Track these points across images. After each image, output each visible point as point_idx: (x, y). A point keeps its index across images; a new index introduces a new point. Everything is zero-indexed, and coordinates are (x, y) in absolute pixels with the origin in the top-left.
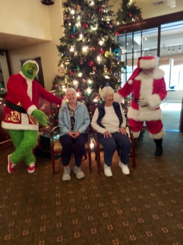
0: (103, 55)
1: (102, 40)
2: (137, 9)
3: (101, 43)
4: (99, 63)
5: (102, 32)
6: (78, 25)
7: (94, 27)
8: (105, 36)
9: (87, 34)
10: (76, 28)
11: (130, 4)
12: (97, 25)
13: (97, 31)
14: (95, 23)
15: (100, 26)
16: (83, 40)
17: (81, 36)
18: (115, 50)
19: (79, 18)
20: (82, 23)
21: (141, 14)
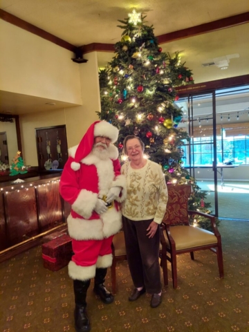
0: (162, 125)
1: (161, 106)
2: (187, 70)
3: (160, 109)
4: (158, 134)
5: (161, 97)
6: (130, 87)
7: (152, 91)
8: (165, 102)
9: (142, 98)
10: (128, 91)
11: (178, 64)
12: (154, 88)
13: (155, 96)
14: (152, 86)
15: (158, 89)
16: (136, 106)
17: (134, 101)
18: (177, 119)
19: (130, 79)
20: (136, 86)
21: (192, 76)
